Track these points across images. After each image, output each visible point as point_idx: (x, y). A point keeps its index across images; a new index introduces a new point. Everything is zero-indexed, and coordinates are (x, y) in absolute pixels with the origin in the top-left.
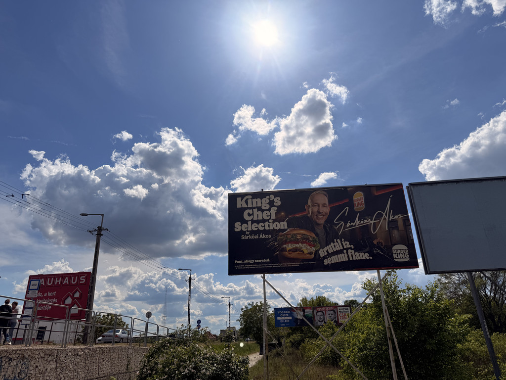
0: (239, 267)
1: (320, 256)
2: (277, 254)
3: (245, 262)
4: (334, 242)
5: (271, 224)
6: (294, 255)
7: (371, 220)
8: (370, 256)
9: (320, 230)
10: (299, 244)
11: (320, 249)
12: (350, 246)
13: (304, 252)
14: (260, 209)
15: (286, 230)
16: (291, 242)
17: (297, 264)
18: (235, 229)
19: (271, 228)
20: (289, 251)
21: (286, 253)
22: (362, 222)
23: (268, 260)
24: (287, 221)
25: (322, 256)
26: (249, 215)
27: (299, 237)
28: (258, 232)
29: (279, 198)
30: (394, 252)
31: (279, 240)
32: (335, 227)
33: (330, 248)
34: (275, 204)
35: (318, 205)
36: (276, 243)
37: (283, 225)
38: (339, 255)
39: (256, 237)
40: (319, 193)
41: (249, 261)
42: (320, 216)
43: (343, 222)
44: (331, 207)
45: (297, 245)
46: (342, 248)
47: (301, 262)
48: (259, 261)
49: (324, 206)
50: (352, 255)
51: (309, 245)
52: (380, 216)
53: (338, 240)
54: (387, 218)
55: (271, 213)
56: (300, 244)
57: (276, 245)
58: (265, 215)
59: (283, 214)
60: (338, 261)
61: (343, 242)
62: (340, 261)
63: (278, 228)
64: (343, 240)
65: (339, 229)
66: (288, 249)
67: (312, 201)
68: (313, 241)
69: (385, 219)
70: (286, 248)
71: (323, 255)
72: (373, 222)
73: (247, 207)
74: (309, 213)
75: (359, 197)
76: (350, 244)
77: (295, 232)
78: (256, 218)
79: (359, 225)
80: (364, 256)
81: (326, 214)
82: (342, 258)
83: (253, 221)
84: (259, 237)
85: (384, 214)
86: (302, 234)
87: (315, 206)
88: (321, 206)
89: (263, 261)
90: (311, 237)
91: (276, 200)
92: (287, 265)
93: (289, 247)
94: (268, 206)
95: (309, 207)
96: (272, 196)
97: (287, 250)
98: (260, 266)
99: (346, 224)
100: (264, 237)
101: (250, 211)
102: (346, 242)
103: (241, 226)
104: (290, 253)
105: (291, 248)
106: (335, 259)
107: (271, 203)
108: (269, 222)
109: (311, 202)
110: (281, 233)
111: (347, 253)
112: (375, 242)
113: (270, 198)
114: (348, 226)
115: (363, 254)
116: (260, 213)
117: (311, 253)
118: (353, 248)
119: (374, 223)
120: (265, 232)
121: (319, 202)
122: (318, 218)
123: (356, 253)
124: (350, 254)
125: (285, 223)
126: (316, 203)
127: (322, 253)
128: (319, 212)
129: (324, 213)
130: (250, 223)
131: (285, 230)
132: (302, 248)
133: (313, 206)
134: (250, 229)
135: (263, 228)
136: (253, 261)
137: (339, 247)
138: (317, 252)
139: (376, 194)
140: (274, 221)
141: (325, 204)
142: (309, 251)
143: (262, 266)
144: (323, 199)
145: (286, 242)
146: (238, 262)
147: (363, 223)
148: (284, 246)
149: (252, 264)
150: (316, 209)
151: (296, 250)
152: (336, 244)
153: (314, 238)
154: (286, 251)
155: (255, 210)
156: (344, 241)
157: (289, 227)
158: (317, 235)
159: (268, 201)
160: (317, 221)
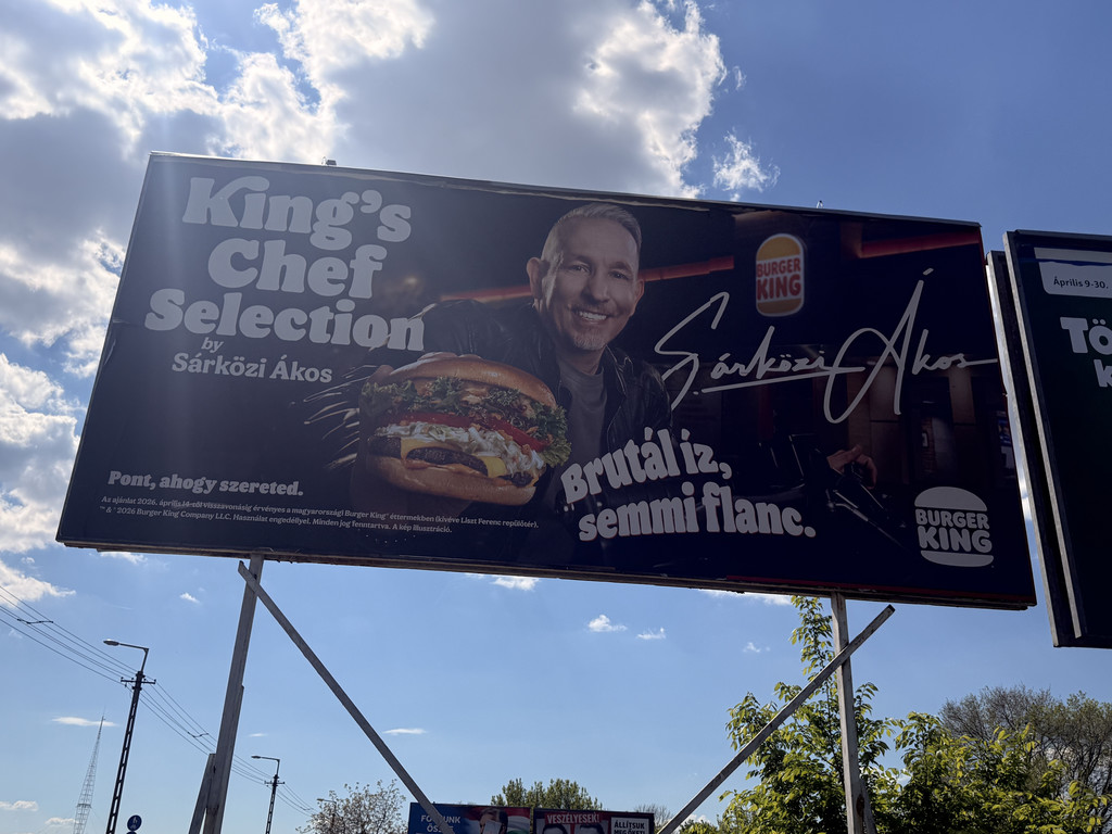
0: (125, 507)
1: (562, 494)
2: (348, 466)
3: (165, 483)
4: (640, 442)
5: (343, 322)
6: (436, 478)
7: (829, 363)
8: (804, 523)
9: (582, 379)
10: (466, 427)
11: (567, 465)
12: (713, 468)
13: (484, 470)
14: (299, 245)
15: (416, 356)
16: (429, 414)
17: (442, 523)
18: (150, 317)
19: (341, 338)
20: (412, 454)
21: (396, 466)
22: (785, 366)
23: (293, 489)
24: (424, 318)
25: (572, 497)
26: (239, 262)
27: (471, 399)
28: (271, 348)
29: (406, 212)
30: (920, 516)
31: (369, 399)
32: (656, 375)
33: (620, 467)
34: (382, 234)
35: (591, 267)
36: (351, 412)
37: (406, 333)
38: (655, 504)
39: (256, 370)
40: (603, 215)
41: (188, 484)
42: (593, 318)
43: (694, 357)
44: (648, 286)
45: (460, 435)
46: (675, 471)
47: (463, 515)
48: (244, 487)
49: (617, 275)
50: (719, 510)
51: (519, 442)
52: (866, 351)
53: (664, 434)
54: (901, 362)
55: (351, 272)
56: (473, 430)
57: (352, 419)
58: (323, 277)
59: (412, 281)
60: (647, 530)
61: (685, 447)
62: (658, 530)
63: (374, 343)
64: (685, 434)
65: (674, 385)
66: (405, 448)
67: (563, 245)
68: (541, 423)
69: (891, 364)
70: (398, 438)
71: (581, 494)
72: (835, 370)
73: (235, 225)
74: (541, 296)
75: (782, 258)
76: (717, 458)
77: (459, 373)
78: (268, 283)
79: (768, 375)
80: (779, 520)
81: (621, 310)
82: (671, 517)
83: (251, 296)
84: (269, 370)
85: (890, 345)
86: (493, 387)
87: (577, 268)
88: (601, 272)
89: (263, 489)
90: (533, 402)
91: (388, 215)
92: (387, 521)
93: (417, 436)
94: (344, 240)
95: (544, 269)
96: (373, 200)
97: (404, 451)
98: (243, 514)
99: (708, 364)
100: (296, 374)
101: (250, 250)
102: (699, 448)
103: (184, 308)
104: (413, 468)
105: (426, 441)
106: (634, 520)
107: (364, 227)
108: (335, 311)
109: (557, 250)
110: (385, 370)
111: (698, 496)
112: (836, 462)
113: (362, 203)
114: (716, 374)
115: (773, 508)
116: (296, 263)
117: (519, 479)
118: (728, 474)
119: (838, 377)
120: (305, 352)
121: (595, 254)
122: (580, 325)
123: (742, 504)
124: (710, 504)
125: (417, 325)
126: (581, 258)
127: (576, 484)
128: (589, 299)
129: (610, 307)
130: (233, 301)
131: (410, 356)
132: (480, 449)
133: (566, 266)
134: (227, 329)
135: (299, 335)
136: (211, 484)
137: (660, 465)
138: (550, 476)
139: (861, 255)
140: (362, 308)
141: (622, 265)
142: (512, 468)
143: (253, 514)
144: (618, 245)
145: (403, 413)
146: (126, 480)
147: (791, 373)
148: (392, 430)
149: (201, 498)
150: (575, 283)
151: (448, 454)
152: (649, 447)
153: (547, 409)
154: (399, 457)
155: (275, 248)
156: (692, 440)
157: (430, 343)
158: (564, 397)
159: (346, 215)
160: (575, 334)
